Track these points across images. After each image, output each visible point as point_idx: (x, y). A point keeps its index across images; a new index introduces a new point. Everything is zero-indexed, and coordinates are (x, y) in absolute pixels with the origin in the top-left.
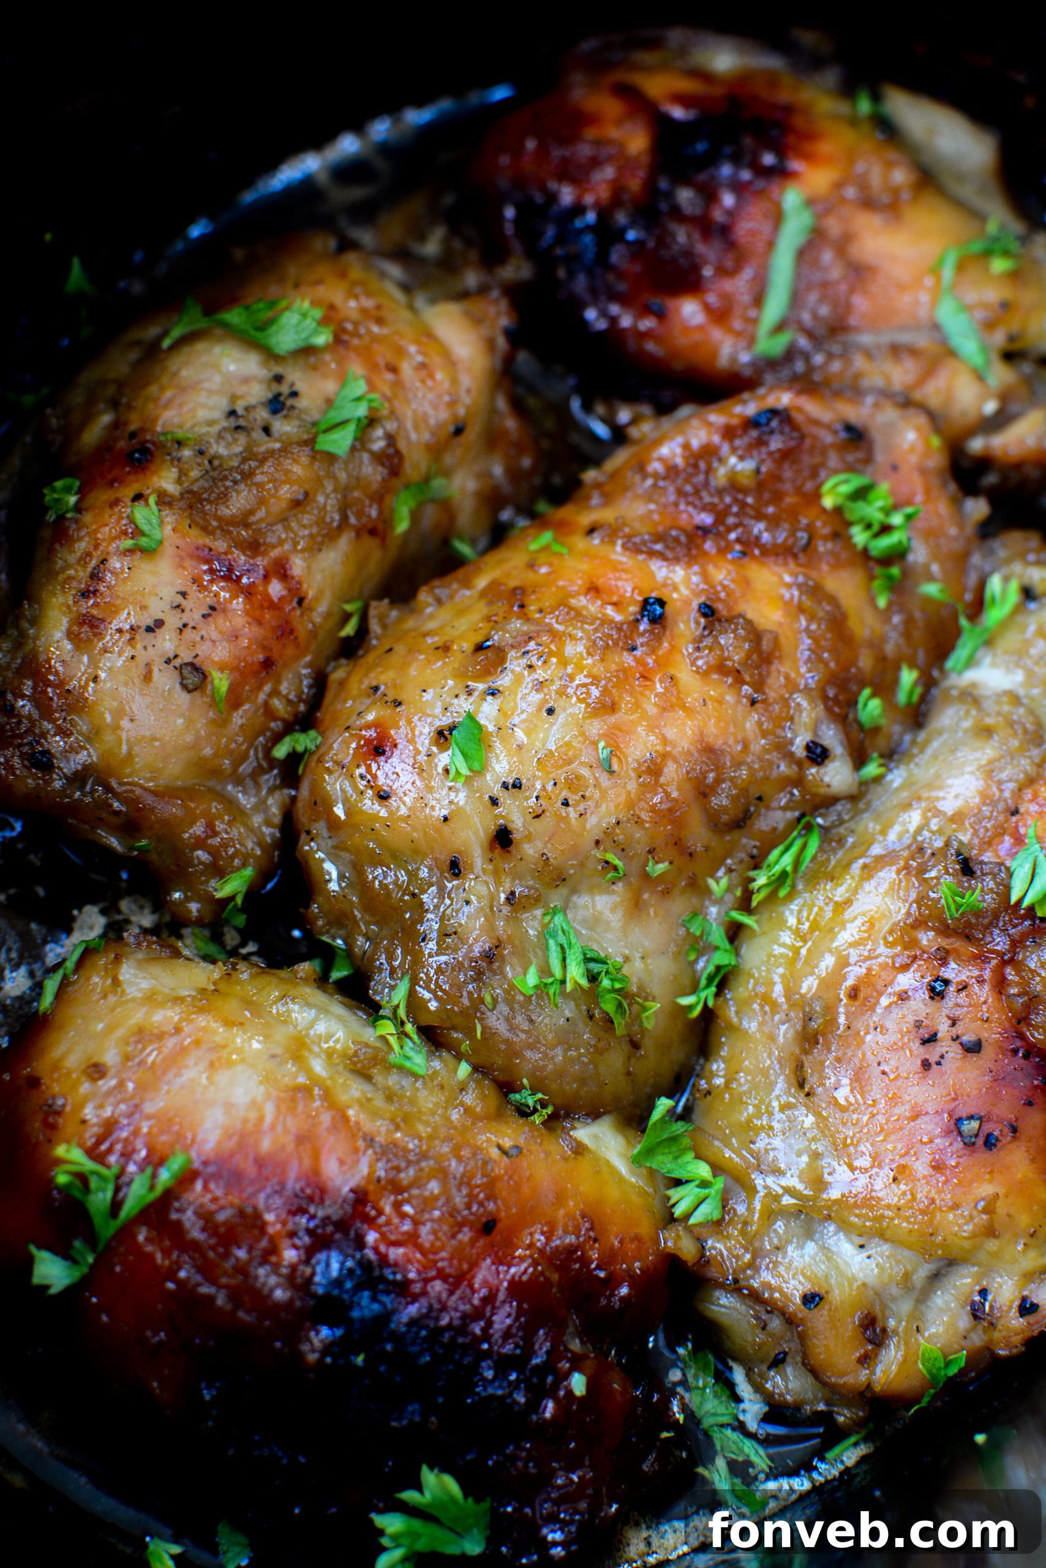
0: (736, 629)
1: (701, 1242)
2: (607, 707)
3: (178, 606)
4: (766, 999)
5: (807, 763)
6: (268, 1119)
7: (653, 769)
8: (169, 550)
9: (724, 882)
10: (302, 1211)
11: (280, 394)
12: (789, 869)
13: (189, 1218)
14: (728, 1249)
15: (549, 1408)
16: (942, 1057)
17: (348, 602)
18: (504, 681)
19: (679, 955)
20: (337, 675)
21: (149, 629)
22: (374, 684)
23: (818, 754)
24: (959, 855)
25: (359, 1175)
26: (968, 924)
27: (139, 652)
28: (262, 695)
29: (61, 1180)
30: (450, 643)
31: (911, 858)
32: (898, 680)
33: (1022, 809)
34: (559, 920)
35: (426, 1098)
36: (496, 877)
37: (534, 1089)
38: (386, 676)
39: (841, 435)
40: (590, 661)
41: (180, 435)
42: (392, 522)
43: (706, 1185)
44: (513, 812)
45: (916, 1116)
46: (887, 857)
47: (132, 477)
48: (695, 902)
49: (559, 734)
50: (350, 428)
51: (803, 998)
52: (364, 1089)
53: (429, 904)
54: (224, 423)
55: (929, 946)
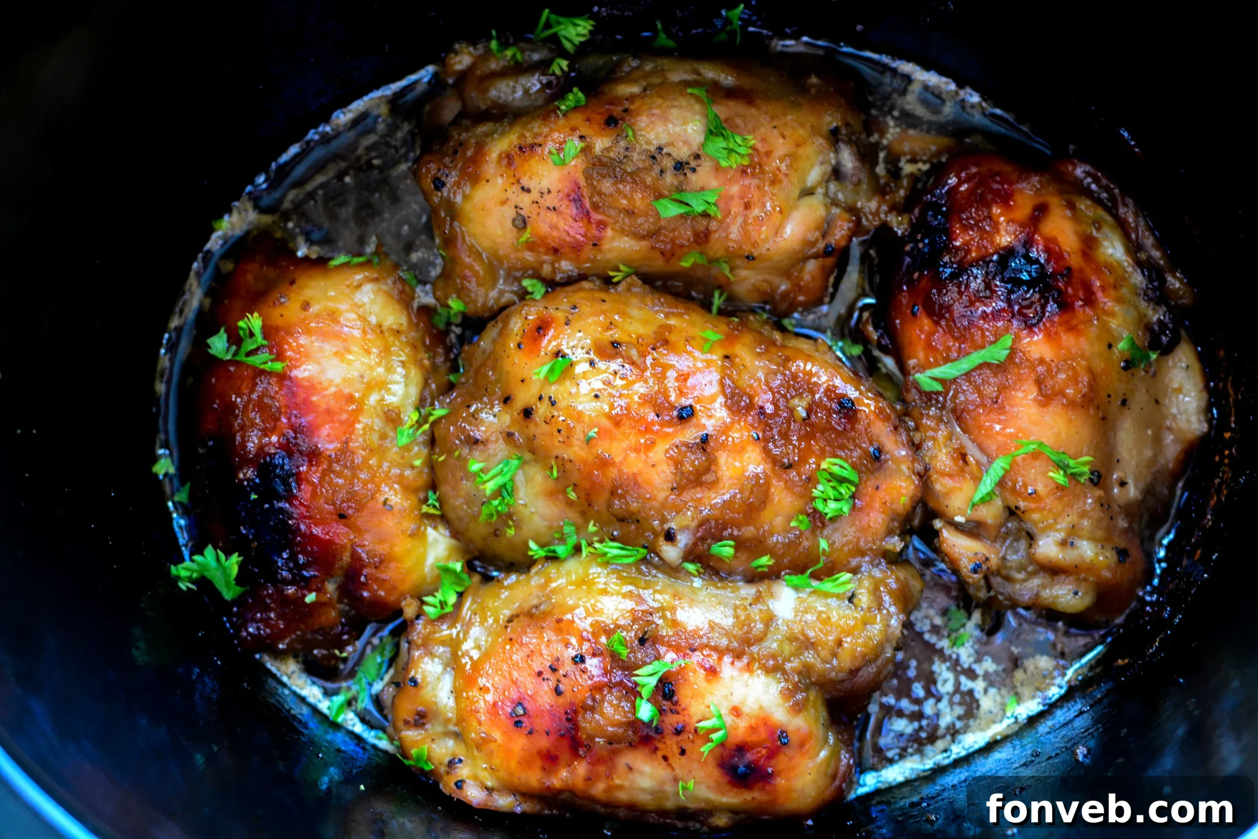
0: (698, 459)
1: (418, 617)
2: (617, 422)
3: (542, 193)
4: (548, 581)
5: (663, 534)
6: (327, 392)
7: (604, 463)
8: (565, 171)
9: (595, 529)
10: (295, 432)
11: (687, 163)
12: (609, 555)
13: (259, 389)
14: (420, 631)
15: (291, 590)
16: (548, 679)
17: (624, 264)
18: (601, 365)
19: (551, 528)
20: (585, 284)
21: (523, 188)
22: (578, 306)
23: (670, 537)
24: (645, 633)
25: (327, 446)
26: (614, 656)
27: (510, 191)
28: (545, 258)
29: (241, 324)
30: (616, 327)
31: (643, 611)
32: (761, 556)
33: (697, 653)
34: (515, 463)
35: (393, 453)
36: (513, 421)
37: (438, 500)
38: (586, 308)
39: (871, 449)
40: (636, 398)
41: (630, 133)
42: (680, 258)
43: (443, 604)
44: (542, 410)
45: (515, 682)
46: (641, 600)
47: (596, 127)
48: (580, 521)
49: (587, 407)
50: (682, 210)
51: (551, 599)
52: (378, 424)
53: (485, 399)
54: (652, 149)
55: (600, 643)
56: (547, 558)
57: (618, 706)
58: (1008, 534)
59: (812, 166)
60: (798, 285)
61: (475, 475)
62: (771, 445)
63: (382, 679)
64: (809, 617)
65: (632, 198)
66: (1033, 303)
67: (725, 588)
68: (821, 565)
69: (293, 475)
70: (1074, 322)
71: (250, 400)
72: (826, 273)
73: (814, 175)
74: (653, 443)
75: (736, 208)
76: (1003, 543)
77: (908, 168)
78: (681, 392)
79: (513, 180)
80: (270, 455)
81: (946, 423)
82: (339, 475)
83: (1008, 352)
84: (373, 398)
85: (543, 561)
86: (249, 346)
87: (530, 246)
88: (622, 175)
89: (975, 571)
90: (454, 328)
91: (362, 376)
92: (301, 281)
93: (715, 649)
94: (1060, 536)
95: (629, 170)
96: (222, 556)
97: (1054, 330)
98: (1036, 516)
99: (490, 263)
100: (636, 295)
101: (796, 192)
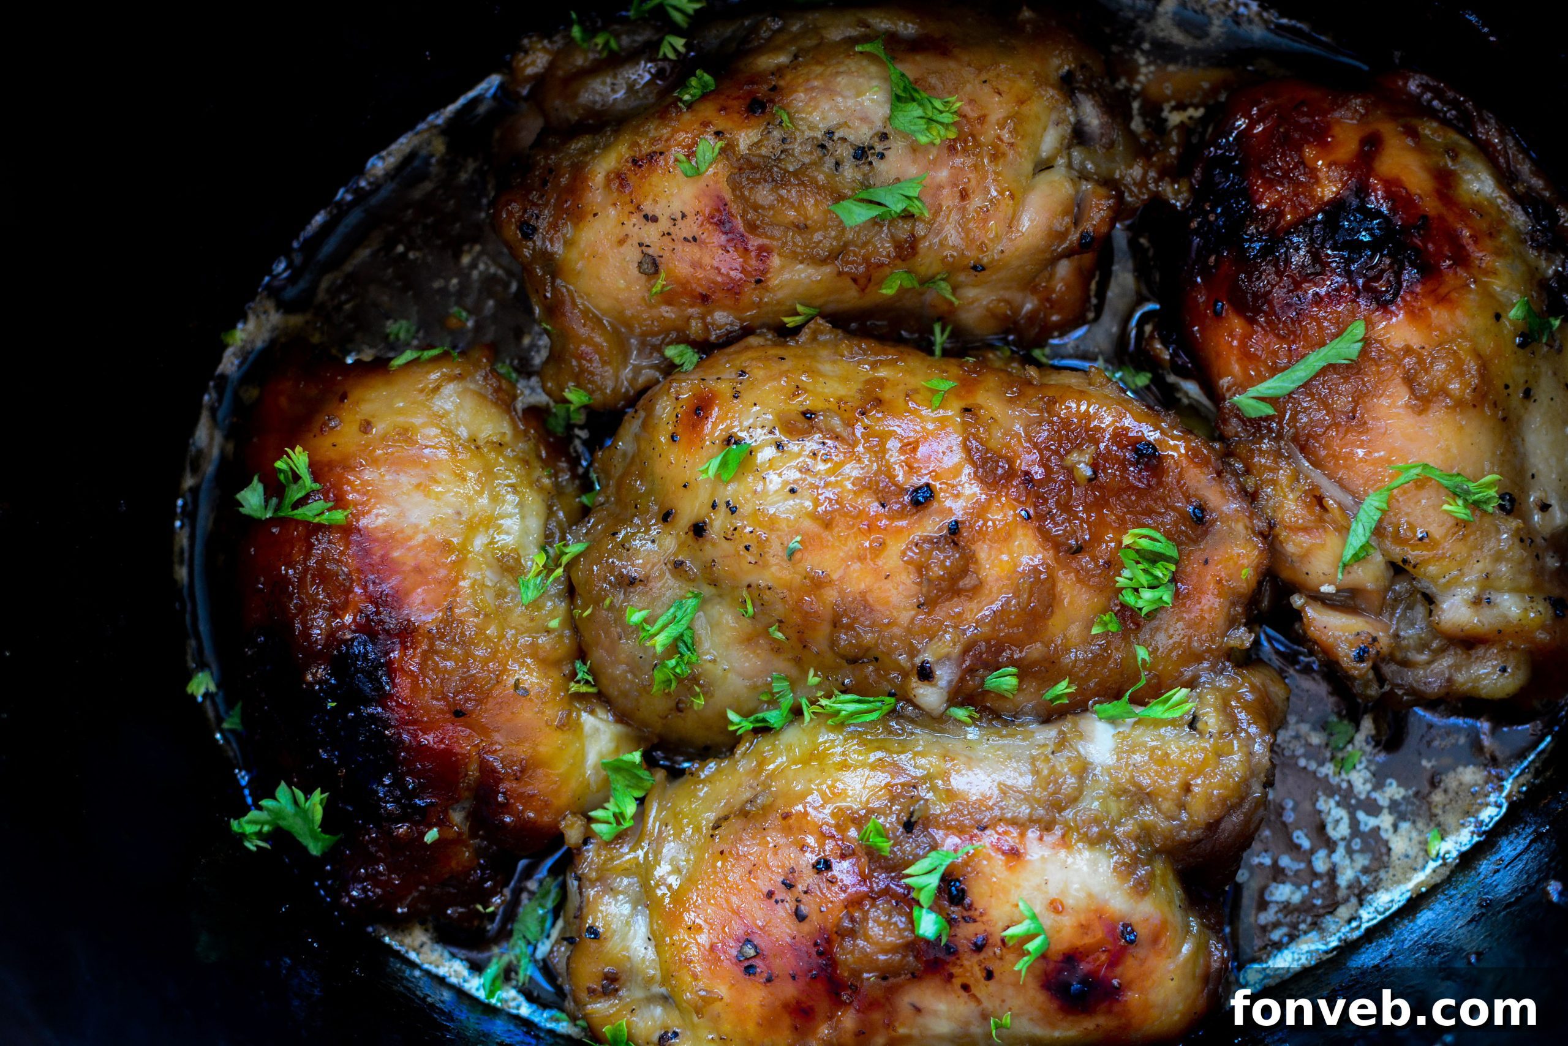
0: (949, 558)
1: (586, 841)
2: (827, 522)
3: (674, 220)
4: (761, 764)
5: (915, 671)
6: (413, 543)
7: (817, 583)
8: (702, 183)
9: (817, 680)
10: (376, 605)
11: (871, 148)
12: (843, 713)
13: (317, 551)
14: (592, 860)
15: (402, 829)
16: (782, 901)
17: (803, 304)
18: (793, 447)
19: (754, 687)
21: (646, 217)
22: (747, 370)
23: (925, 674)
24: (912, 814)
25: (423, 618)
26: (872, 854)
27: (629, 224)
28: (690, 310)
29: (279, 464)
30: (806, 391)
31: (903, 785)
32: (1057, 683)
33: (988, 832)
34: (691, 603)
35: (518, 616)
36: (681, 545)
37: (590, 671)
38: (758, 372)
39: (1190, 509)
40: (849, 486)
41: (785, 118)
42: (880, 284)
43: (619, 818)
44: (718, 523)
45: (736, 912)
46: (897, 769)
47: (736, 117)
48: (794, 672)
49: (783, 508)
50: (874, 212)
51: (770, 786)
52: (490, 577)
53: (636, 520)
54: (819, 135)
55: (849, 839)
56: (756, 731)
57: (888, 923)
58: (1397, 600)
59: (1045, 129)
60: (1048, 300)
61: (638, 628)
62: (1048, 524)
63: (548, 936)
64: (1137, 758)
65: (801, 204)
66: (1383, 271)
67: (1013, 735)
68: (1143, 682)
69: (382, 665)
70: (1443, 290)
71: (306, 569)
72: (1084, 276)
73: (1050, 141)
74: (883, 544)
75: (948, 199)
76: (1392, 615)
77: (1175, 119)
78: (911, 467)
79: (631, 208)
80: (345, 642)
81: (1286, 458)
82: (446, 656)
83: (1360, 344)
84: (479, 542)
85: (750, 737)
86: (295, 493)
87: (668, 298)
88: (783, 177)
89: (1360, 658)
90: (577, 431)
91: (459, 513)
92: (354, 395)
93: (1014, 822)
94: (1471, 591)
95: (791, 169)
96: (300, 795)
97: (1418, 304)
98: (1432, 569)
99: (616, 330)
100: (825, 344)
101: (1028, 167)
